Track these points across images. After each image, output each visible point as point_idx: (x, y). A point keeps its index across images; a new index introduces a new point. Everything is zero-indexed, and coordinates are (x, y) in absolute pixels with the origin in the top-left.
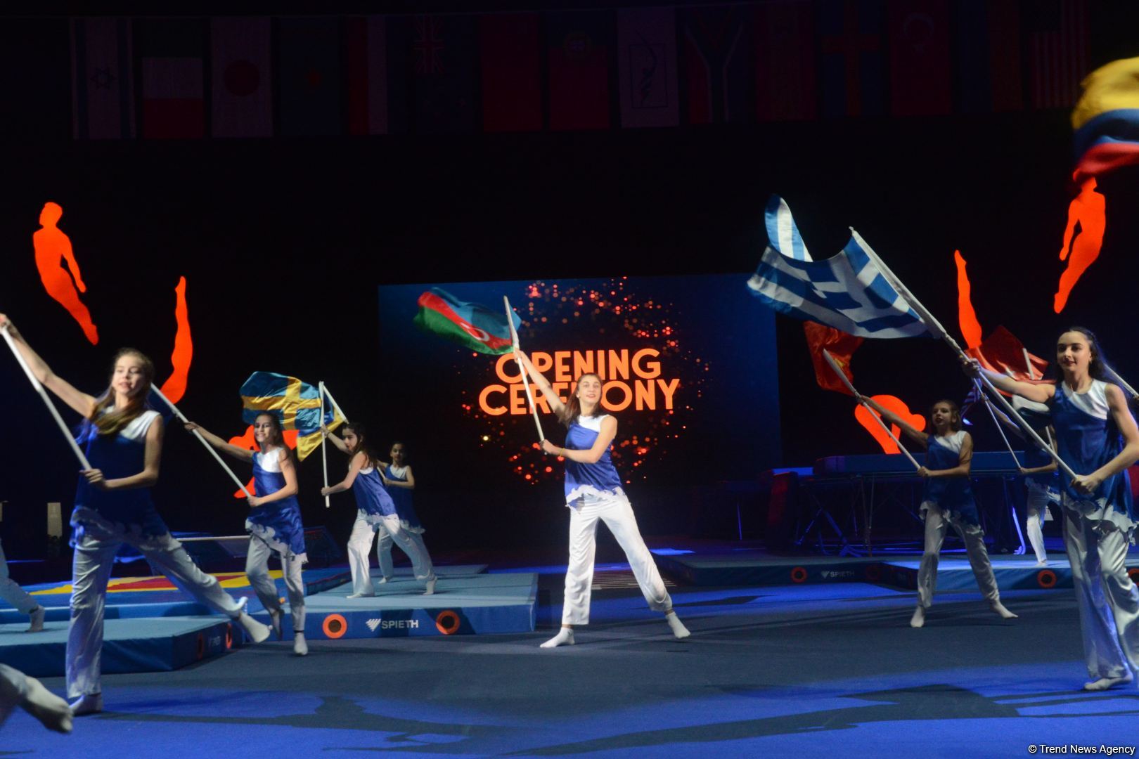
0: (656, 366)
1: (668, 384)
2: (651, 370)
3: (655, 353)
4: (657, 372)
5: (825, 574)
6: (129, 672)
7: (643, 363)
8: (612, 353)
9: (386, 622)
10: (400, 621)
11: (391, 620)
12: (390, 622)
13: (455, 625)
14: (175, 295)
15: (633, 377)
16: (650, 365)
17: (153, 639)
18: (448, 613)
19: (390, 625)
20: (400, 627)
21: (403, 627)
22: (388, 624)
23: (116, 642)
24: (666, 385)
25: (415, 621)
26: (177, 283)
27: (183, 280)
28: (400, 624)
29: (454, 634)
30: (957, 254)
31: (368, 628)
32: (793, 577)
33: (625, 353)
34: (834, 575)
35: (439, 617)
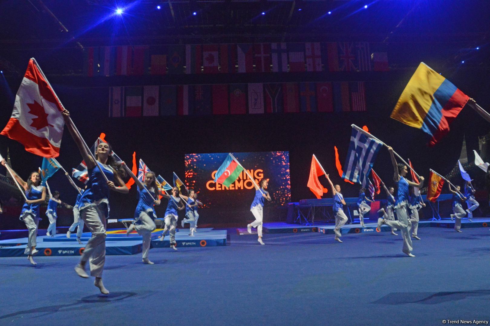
0: (262, 175)
2: (260, 176)
3: (262, 171)
4: (262, 177)
5: (302, 230)
6: (121, 255)
7: (258, 174)
13: (205, 244)
14: (133, 156)
15: (255, 178)
16: (260, 175)
17: (127, 247)
18: (203, 241)
23: (118, 247)
26: (133, 153)
27: (135, 153)
29: (205, 246)
30: (335, 147)
31: (182, 245)
32: (294, 231)
33: (252, 171)
34: (304, 230)
35: (201, 242)
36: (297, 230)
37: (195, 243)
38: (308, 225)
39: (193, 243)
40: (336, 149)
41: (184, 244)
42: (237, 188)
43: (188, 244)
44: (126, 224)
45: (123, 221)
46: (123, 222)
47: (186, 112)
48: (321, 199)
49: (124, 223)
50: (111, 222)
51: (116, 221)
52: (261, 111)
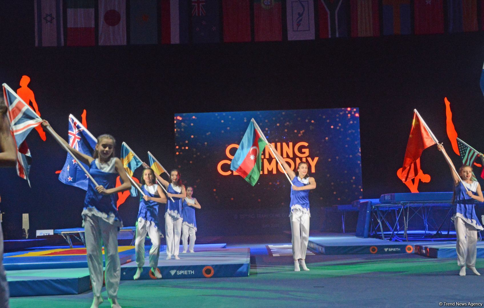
0: (307, 151)
1: (313, 160)
2: (304, 153)
3: (306, 144)
4: (307, 154)
5: (386, 250)
7: (300, 149)
8: (284, 144)
9: (179, 271)
10: (185, 271)
11: (181, 270)
12: (181, 271)
13: (212, 273)
15: (295, 156)
16: (303, 150)
18: (208, 267)
19: (181, 273)
20: (185, 274)
21: (187, 274)
22: (180, 272)
23: (51, 280)
24: (312, 161)
25: (192, 271)
26: (82, 113)
28: (185, 272)
29: (211, 277)
30: (446, 99)
31: (170, 274)
32: (371, 251)
33: (291, 144)
34: (390, 250)
35: (204, 269)
36: (376, 248)
37: (193, 272)
38: (396, 241)
39: (189, 271)
40: (447, 103)
41: (173, 272)
42: (266, 172)
43: (180, 273)
44: (68, 237)
45: (63, 232)
46: (64, 234)
47: (175, 39)
48: (417, 193)
49: (66, 237)
50: (43, 235)
51: (51, 232)
52: (311, 36)
